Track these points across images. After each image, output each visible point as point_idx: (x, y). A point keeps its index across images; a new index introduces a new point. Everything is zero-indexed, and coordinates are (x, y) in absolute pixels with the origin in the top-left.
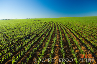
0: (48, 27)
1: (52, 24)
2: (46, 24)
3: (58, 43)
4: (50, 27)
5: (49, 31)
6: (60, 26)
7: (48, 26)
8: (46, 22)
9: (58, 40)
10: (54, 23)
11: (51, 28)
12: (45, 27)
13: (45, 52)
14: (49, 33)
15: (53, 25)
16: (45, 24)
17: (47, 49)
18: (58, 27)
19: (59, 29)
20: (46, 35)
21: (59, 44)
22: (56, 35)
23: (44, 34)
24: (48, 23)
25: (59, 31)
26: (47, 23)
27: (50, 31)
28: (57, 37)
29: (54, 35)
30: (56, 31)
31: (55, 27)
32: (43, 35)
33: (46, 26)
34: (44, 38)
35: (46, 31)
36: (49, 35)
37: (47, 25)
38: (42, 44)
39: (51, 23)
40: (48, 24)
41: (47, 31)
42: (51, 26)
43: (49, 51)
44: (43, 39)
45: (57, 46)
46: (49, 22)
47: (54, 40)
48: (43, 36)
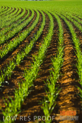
0: (32, 27)
1: (44, 19)
2: (24, 16)
3: (69, 74)
4: (38, 26)
5: (37, 38)
6: (74, 26)
7: (30, 24)
8: (22, 10)
9: (67, 66)
10: (53, 16)
11: (41, 30)
12: (20, 28)
13: (26, 99)
14: (34, 45)
15: (48, 21)
16: (21, 18)
17: (33, 92)
18: (66, 27)
19: (70, 34)
20: (26, 50)
21: (72, 77)
22: (60, 49)
23: (18, 46)
24: (30, 15)
25: (71, 38)
26: (26, 14)
27: (41, 39)
28: (64, 56)
29: (54, 50)
30: (61, 39)
31: (56, 27)
32: (14, 49)
33: (24, 24)
34: (19, 59)
35: (25, 39)
36: (35, 49)
37: (27, 21)
38: (13, 76)
39: (41, 15)
40: (30, 19)
41: (29, 38)
42: (43, 24)
43: (39, 97)
44: (15, 61)
45: (66, 81)
46: (35, 12)
47: (57, 63)
48: (16, 52)
